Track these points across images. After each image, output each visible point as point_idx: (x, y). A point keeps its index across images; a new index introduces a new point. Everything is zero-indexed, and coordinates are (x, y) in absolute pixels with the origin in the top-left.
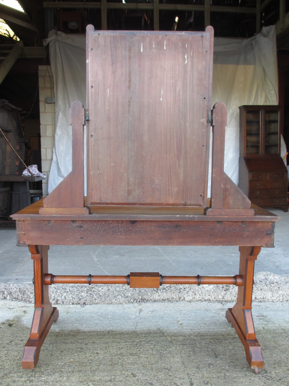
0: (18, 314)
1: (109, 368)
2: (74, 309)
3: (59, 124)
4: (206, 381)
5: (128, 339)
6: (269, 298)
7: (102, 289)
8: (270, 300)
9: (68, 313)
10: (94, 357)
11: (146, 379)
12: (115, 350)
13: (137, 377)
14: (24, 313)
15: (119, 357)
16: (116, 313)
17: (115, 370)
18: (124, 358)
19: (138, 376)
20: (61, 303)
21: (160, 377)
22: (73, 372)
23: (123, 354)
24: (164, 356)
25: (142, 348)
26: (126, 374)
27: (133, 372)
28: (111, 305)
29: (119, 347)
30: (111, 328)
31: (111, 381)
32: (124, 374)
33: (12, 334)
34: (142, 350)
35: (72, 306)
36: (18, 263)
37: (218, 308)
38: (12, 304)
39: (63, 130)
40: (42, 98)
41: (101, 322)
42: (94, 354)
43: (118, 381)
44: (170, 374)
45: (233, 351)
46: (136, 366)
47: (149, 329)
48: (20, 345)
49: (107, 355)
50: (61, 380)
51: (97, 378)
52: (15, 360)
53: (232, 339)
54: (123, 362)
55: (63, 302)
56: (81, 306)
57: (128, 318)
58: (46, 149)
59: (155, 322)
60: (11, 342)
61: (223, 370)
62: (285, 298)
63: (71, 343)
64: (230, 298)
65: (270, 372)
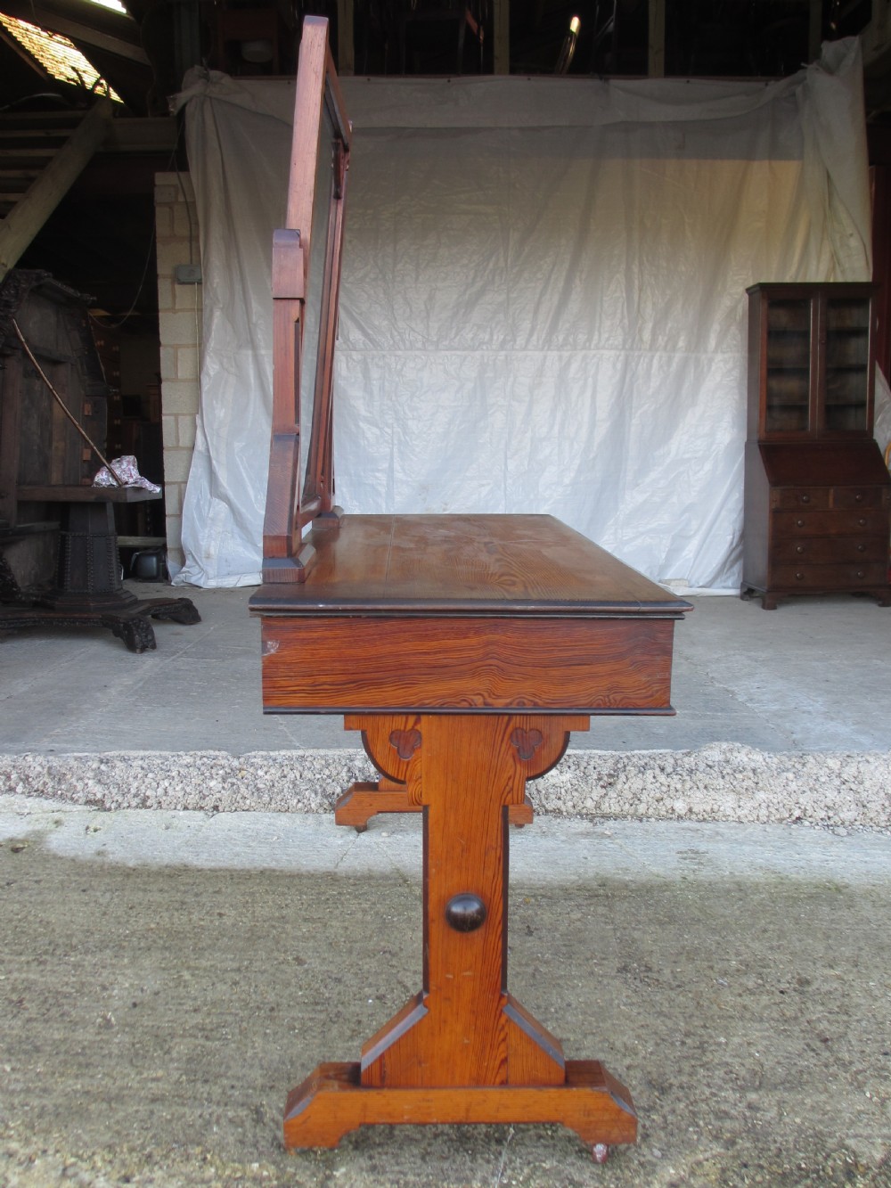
0: (38, 827)
1: (241, 944)
2: (185, 821)
3: (212, 344)
5: (308, 888)
6: (729, 812)
7: (266, 773)
8: (731, 819)
9: (167, 828)
10: (211, 921)
11: (328, 971)
12: (267, 910)
13: (306, 966)
14: (55, 826)
15: (274, 923)
16: (295, 833)
17: (255, 950)
18: (287, 925)
19: (310, 964)
20: (155, 806)
21: (366, 967)
23: (287, 918)
24: (392, 927)
25: (337, 908)
26: (281, 958)
27: (301, 954)
28: (287, 814)
29: (279, 905)
30: (273, 865)
31: (239, 970)
32: (277, 959)
33: (15, 868)
34: (337, 912)
35: (181, 813)
36: (63, 714)
37: (579, 830)
38: (28, 805)
39: (225, 360)
40: (164, 268)
41: (249, 851)
42: (211, 915)
43: (255, 971)
44: (394, 963)
45: (578, 923)
46: (311, 944)
47: (369, 870)
48: (31, 891)
49: (244, 920)
50: (116, 964)
51: (204, 963)
52: (11, 921)
53: (586, 899)
54: (281, 935)
55: (160, 803)
56: (206, 814)
58: (176, 416)
59: (393, 855)
60: (8, 884)
62: (774, 811)
63: (161, 891)
64: (618, 809)
65: (659, 971)
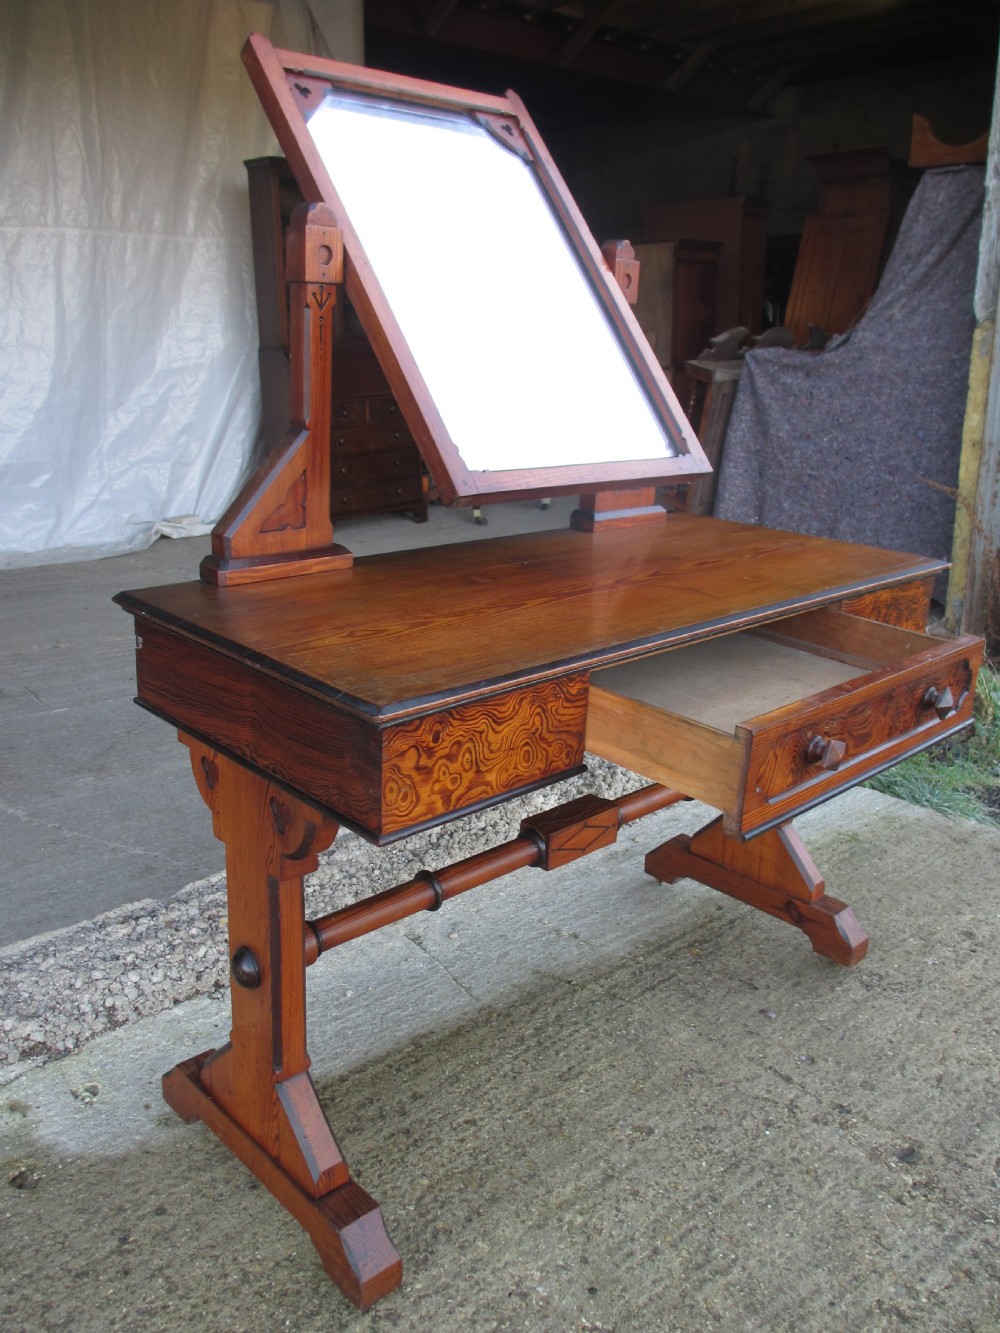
2: (200, 1021)
4: (803, 1058)
5: (499, 1039)
10: (476, 1137)
11: (685, 1124)
12: (504, 1088)
13: (657, 1131)
14: (18, 1115)
16: (353, 976)
17: (583, 1143)
18: (559, 1095)
19: (656, 1126)
20: (133, 1016)
21: (705, 1099)
22: (479, 1214)
23: (541, 1087)
24: (646, 1042)
25: (566, 1047)
26: (623, 1137)
27: (630, 1121)
29: (505, 1076)
30: (407, 1029)
31: (609, 1177)
32: (620, 1141)
33: (82, 1210)
34: (572, 1052)
35: (178, 1011)
41: (349, 1024)
42: (463, 1130)
43: (627, 1168)
45: (765, 956)
46: (617, 1104)
47: (514, 986)
48: (179, 1232)
49: (505, 1114)
50: (479, 1257)
51: (567, 1191)
52: (234, 1291)
53: (731, 929)
54: (571, 1111)
55: (137, 1009)
56: (210, 996)
57: (413, 977)
59: (500, 957)
60: (123, 1240)
61: (803, 1011)
65: (887, 973)
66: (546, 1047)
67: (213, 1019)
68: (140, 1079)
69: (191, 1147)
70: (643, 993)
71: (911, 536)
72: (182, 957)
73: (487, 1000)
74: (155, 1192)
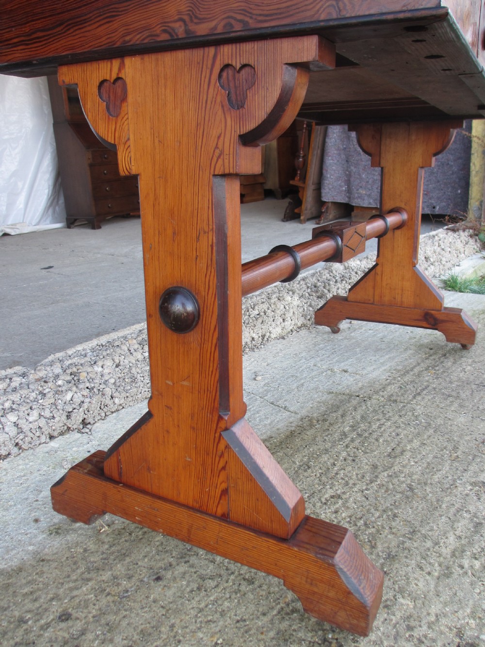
2: (74, 449)
10: (346, 507)
12: (350, 468)
15: (384, 474)
17: (439, 501)
22: (386, 573)
24: (437, 426)
25: (381, 436)
34: (388, 438)
35: (54, 444)
46: (446, 469)
49: (361, 487)
54: (413, 478)
56: (79, 431)
66: (366, 437)
67: (85, 446)
68: (27, 499)
69: (85, 550)
70: (414, 397)
71: (438, 182)
72: (52, 401)
73: (304, 412)
74: (56, 597)
